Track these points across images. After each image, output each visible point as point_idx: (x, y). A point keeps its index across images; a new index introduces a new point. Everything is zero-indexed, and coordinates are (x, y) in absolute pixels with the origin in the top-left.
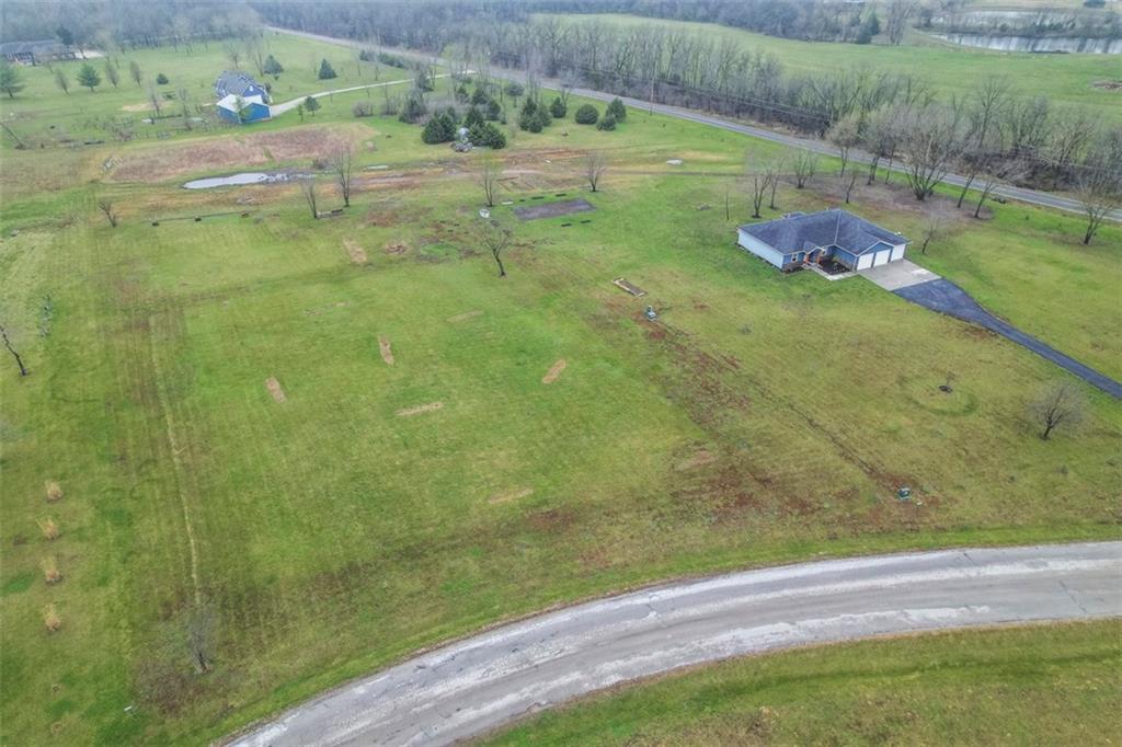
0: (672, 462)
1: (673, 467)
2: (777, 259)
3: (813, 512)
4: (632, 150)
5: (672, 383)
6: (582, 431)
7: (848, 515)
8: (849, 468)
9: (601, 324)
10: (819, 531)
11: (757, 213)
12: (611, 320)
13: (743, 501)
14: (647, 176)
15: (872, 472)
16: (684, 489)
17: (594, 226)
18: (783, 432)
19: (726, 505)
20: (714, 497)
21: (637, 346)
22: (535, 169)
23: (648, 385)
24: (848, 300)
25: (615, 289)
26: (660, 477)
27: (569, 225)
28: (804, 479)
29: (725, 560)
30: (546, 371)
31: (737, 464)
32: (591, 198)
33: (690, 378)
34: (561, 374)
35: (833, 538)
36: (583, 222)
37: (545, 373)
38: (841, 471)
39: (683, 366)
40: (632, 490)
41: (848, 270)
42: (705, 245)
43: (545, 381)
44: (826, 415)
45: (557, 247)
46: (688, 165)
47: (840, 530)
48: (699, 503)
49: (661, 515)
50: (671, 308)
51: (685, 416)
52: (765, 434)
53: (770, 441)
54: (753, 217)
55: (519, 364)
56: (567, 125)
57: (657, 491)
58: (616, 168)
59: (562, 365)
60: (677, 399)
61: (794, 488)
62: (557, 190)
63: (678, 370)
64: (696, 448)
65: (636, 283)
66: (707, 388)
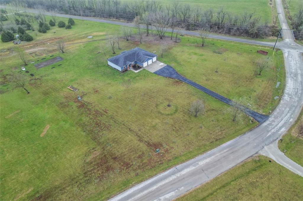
0: (84, 159)
1: (85, 161)
2: (120, 69)
3: (130, 167)
4: (76, 35)
5: (86, 125)
6: (54, 155)
7: (141, 164)
8: (142, 145)
9: (63, 106)
10: (133, 174)
11: (114, 52)
12: (66, 104)
13: (108, 169)
14: (81, 44)
15: (149, 144)
16: (88, 170)
17: (63, 66)
18: (121, 136)
19: (102, 173)
20: (98, 170)
21: (74, 112)
22: (43, 47)
23: (78, 128)
24: (141, 79)
25: (68, 91)
26: (81, 167)
27: (54, 67)
28: (128, 153)
30: (42, 131)
31: (106, 153)
32: (62, 55)
33: (92, 121)
34: (48, 131)
35: (137, 175)
36: (59, 66)
37: (42, 132)
38: (139, 147)
39: (90, 117)
40: (70, 176)
41: (141, 68)
42: (98, 67)
43: (41, 136)
44: (134, 125)
45: (49, 78)
46: (94, 38)
47: (139, 171)
48: (93, 174)
49: (80, 184)
50: (86, 94)
51: (89, 138)
52: (115, 139)
53: (117, 141)
54: (113, 54)
55: (32, 131)
56: (56, 29)
57: (79, 174)
58: (71, 42)
59: (48, 127)
60: (87, 131)
61: (124, 158)
62: (51, 54)
63: (88, 119)
64: (93, 150)
65: (75, 86)
66: (97, 124)
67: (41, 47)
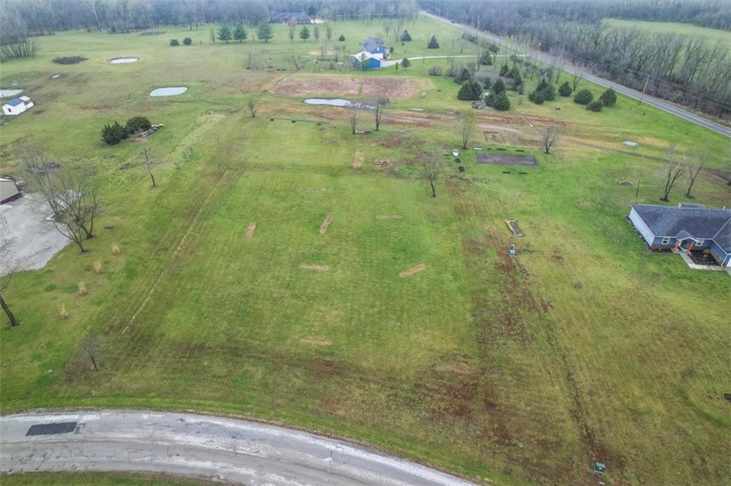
0: (436, 362)
1: (434, 366)
2: (650, 238)
3: (507, 445)
4: (600, 129)
5: (486, 306)
6: (395, 317)
7: (535, 461)
8: (570, 424)
9: (473, 247)
10: (500, 463)
11: (666, 197)
12: (480, 247)
13: (462, 412)
14: (598, 150)
15: (588, 438)
16: (427, 384)
17: (527, 177)
18: (538, 374)
19: (446, 409)
20: (443, 400)
21: (484, 271)
22: (517, 129)
23: (467, 302)
25: (503, 226)
26: (419, 369)
27: (509, 173)
28: (524, 417)
29: (410, 448)
30: (408, 268)
31: (482, 383)
32: (540, 158)
33: (503, 307)
34: (415, 274)
35: (508, 472)
36: (520, 173)
37: (406, 269)
38: (560, 425)
39: (505, 297)
40: (392, 370)
42: (600, 211)
43: (401, 275)
44: (587, 374)
45: (487, 187)
46: (640, 148)
47: (518, 469)
48: (429, 399)
49: (396, 396)
50: (533, 251)
51: (473, 334)
52: (522, 370)
53: (522, 377)
54: (661, 199)
55: (395, 258)
56: (566, 104)
57: (408, 378)
58: (579, 140)
59: (421, 267)
60: (479, 319)
61: (509, 421)
62: (520, 147)
63: (499, 298)
64: (461, 359)
65: (522, 225)
66: (509, 319)
67: (512, 128)
